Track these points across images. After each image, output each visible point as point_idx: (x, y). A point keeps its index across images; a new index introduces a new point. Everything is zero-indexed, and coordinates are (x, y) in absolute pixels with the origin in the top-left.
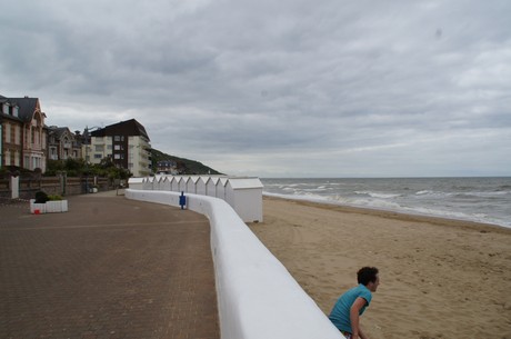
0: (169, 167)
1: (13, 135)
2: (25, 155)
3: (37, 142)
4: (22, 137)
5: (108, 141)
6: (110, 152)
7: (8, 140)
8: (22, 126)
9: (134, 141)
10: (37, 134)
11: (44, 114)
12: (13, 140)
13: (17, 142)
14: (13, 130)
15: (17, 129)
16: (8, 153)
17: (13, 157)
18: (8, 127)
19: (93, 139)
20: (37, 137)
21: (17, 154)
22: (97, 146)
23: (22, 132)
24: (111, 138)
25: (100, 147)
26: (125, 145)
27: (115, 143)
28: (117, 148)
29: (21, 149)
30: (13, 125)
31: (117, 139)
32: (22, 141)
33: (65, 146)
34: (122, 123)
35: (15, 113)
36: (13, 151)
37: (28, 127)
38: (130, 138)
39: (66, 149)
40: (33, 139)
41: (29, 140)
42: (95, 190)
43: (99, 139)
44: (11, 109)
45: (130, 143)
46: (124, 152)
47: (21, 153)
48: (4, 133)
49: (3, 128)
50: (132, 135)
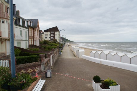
1: (31, 33)
5: (49, 33)
8: (33, 30)
9: (57, 33)
12: (31, 35)
14: (31, 31)
16: (30, 40)
19: (44, 32)
22: (46, 35)
24: (50, 32)
25: (47, 35)
26: (54, 34)
27: (51, 34)
28: (52, 35)
30: (31, 29)
31: (52, 32)
32: (33, 35)
34: (53, 28)
36: (31, 39)
37: (35, 30)
38: (56, 32)
43: (46, 32)
44: (30, 23)
46: (54, 36)
47: (33, 39)
48: (29, 32)
49: (29, 30)
50: (56, 31)
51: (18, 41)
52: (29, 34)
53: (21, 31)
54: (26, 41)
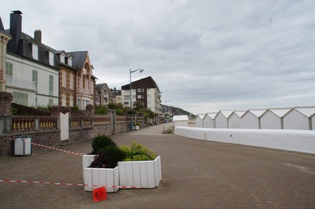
0: (167, 111)
1: (68, 81)
2: (77, 98)
3: (87, 88)
4: (75, 83)
5: (133, 92)
6: (135, 100)
7: (64, 85)
8: (75, 75)
9: (151, 92)
10: (86, 81)
11: (92, 66)
12: (68, 85)
13: (72, 87)
14: (68, 76)
15: (72, 76)
16: (64, 96)
17: (68, 99)
18: (64, 73)
20: (87, 84)
21: (71, 97)
22: (125, 96)
23: (75, 79)
24: (135, 90)
25: (128, 97)
26: (145, 94)
27: (137, 94)
28: (139, 97)
29: (75, 93)
30: (68, 72)
31: (139, 91)
32: (75, 87)
33: (105, 96)
35: (70, 63)
36: (68, 95)
37: (79, 75)
38: (148, 90)
39: (105, 99)
40: (84, 85)
41: (81, 86)
42: (138, 127)
43: (127, 91)
44: (66, 59)
45: (148, 93)
46: (145, 100)
47: (75, 97)
48: (60, 79)
49: (60, 74)
50: (150, 88)
51: (19, 91)
52: (60, 83)
53: (35, 73)
54: (49, 96)
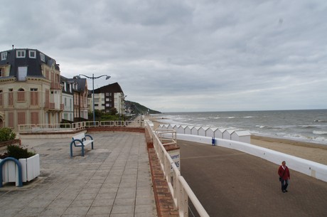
4: (79, 101)
6: (103, 102)
8: (79, 95)
9: (117, 96)
12: (77, 103)
16: (75, 110)
17: (77, 112)
22: (95, 99)
23: (79, 98)
24: (103, 94)
25: (98, 99)
26: (112, 98)
27: (106, 97)
28: (108, 100)
29: (79, 107)
30: (76, 94)
31: (107, 94)
34: (110, 85)
37: (82, 95)
38: (115, 94)
43: (96, 95)
44: (75, 85)
46: (112, 103)
47: (79, 110)
48: (74, 100)
49: (74, 97)
51: (65, 113)
52: (74, 103)
53: (65, 99)
54: (70, 112)
